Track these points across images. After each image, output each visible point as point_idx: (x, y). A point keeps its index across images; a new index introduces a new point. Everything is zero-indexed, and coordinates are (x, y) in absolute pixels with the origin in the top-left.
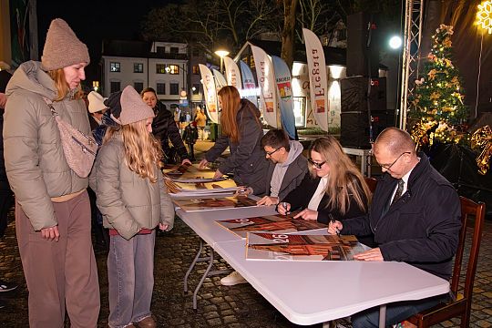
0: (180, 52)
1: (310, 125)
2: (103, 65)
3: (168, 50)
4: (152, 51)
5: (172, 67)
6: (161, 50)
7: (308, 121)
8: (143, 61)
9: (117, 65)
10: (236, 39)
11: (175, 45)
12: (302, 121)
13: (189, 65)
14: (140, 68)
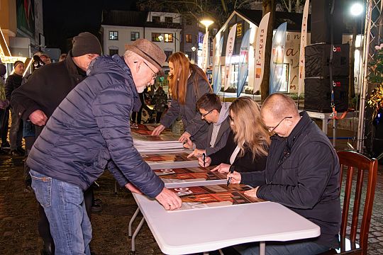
0: (174, 21)
1: (293, 90)
2: (103, 33)
3: (162, 19)
4: (148, 20)
5: (167, 36)
6: (156, 19)
7: (291, 87)
8: (140, 30)
9: (116, 34)
10: (225, 9)
11: (168, 15)
12: (285, 87)
13: (182, 34)
14: (137, 36)
